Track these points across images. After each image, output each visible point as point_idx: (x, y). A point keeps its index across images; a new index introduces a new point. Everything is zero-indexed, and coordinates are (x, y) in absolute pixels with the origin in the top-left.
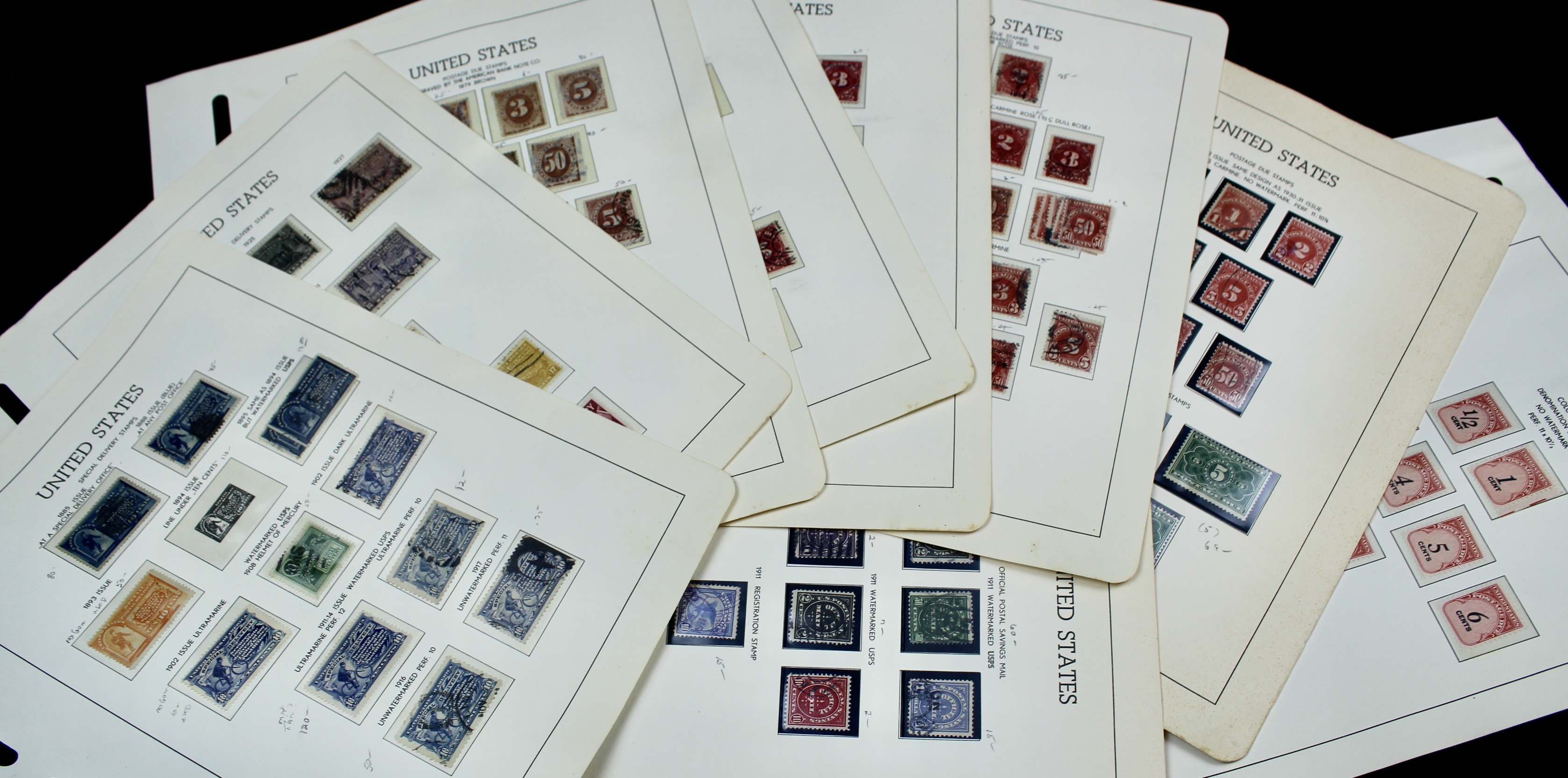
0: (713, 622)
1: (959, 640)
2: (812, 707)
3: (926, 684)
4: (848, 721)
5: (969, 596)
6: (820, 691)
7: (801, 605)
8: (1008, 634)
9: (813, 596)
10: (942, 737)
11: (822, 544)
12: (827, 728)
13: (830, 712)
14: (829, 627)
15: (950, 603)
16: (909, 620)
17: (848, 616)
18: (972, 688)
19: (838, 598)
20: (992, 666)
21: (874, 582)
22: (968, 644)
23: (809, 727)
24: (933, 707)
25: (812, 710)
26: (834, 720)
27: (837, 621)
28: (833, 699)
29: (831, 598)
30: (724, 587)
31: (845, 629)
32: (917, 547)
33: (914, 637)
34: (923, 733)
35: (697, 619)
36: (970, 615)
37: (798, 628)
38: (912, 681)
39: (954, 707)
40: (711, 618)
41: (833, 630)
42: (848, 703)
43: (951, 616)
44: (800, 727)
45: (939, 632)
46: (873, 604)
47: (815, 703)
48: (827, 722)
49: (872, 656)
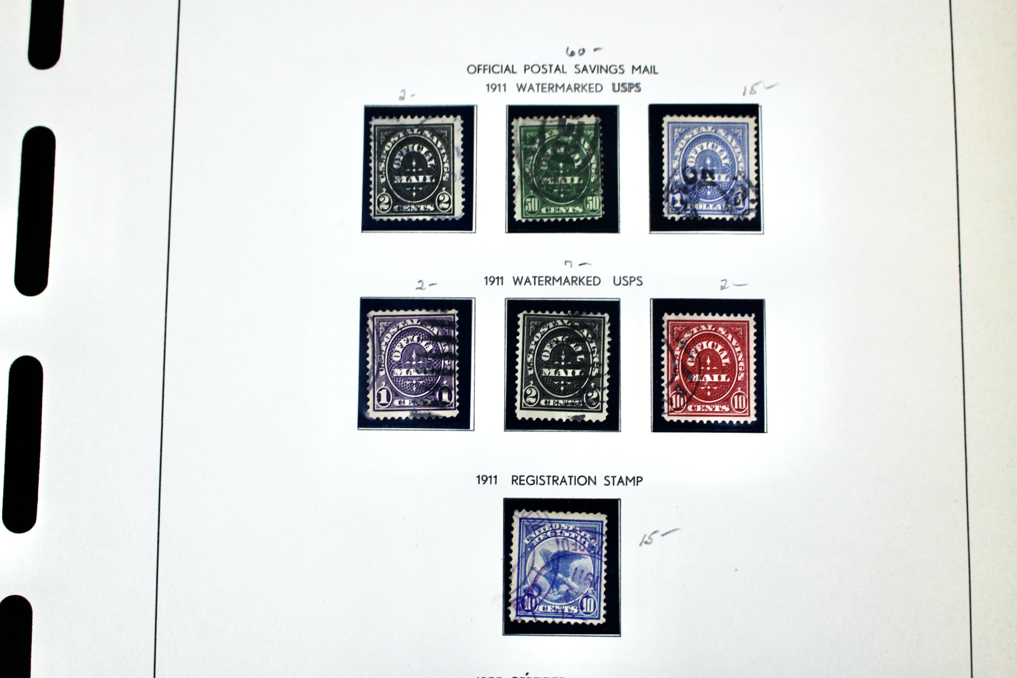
0: (579, 556)
1: (595, 138)
2: (719, 378)
3: (672, 191)
4: (739, 317)
5: (519, 122)
6: (691, 364)
7: (543, 402)
8: (582, 61)
9: (527, 384)
10: (757, 164)
11: (432, 371)
12: (753, 352)
13: (726, 347)
14: (580, 353)
15: (533, 153)
16: (563, 220)
17: (560, 323)
18: (675, 118)
19: (529, 339)
20: (637, 85)
21: (499, 280)
22: (601, 124)
23: (753, 382)
24: (709, 179)
25: (723, 377)
26: (739, 340)
27: (570, 341)
28: (704, 343)
29: (529, 351)
30: (515, 540)
31: (583, 326)
32: (436, 210)
33: (593, 211)
34: (752, 196)
35: (574, 585)
36: (552, 121)
37: (584, 406)
38: (668, 214)
39: (707, 146)
40: (572, 561)
41: (585, 347)
42: (710, 317)
43: (554, 151)
44: (753, 397)
45: (583, 172)
46: (538, 280)
47: (711, 373)
48: (743, 350)
49: (628, 281)
